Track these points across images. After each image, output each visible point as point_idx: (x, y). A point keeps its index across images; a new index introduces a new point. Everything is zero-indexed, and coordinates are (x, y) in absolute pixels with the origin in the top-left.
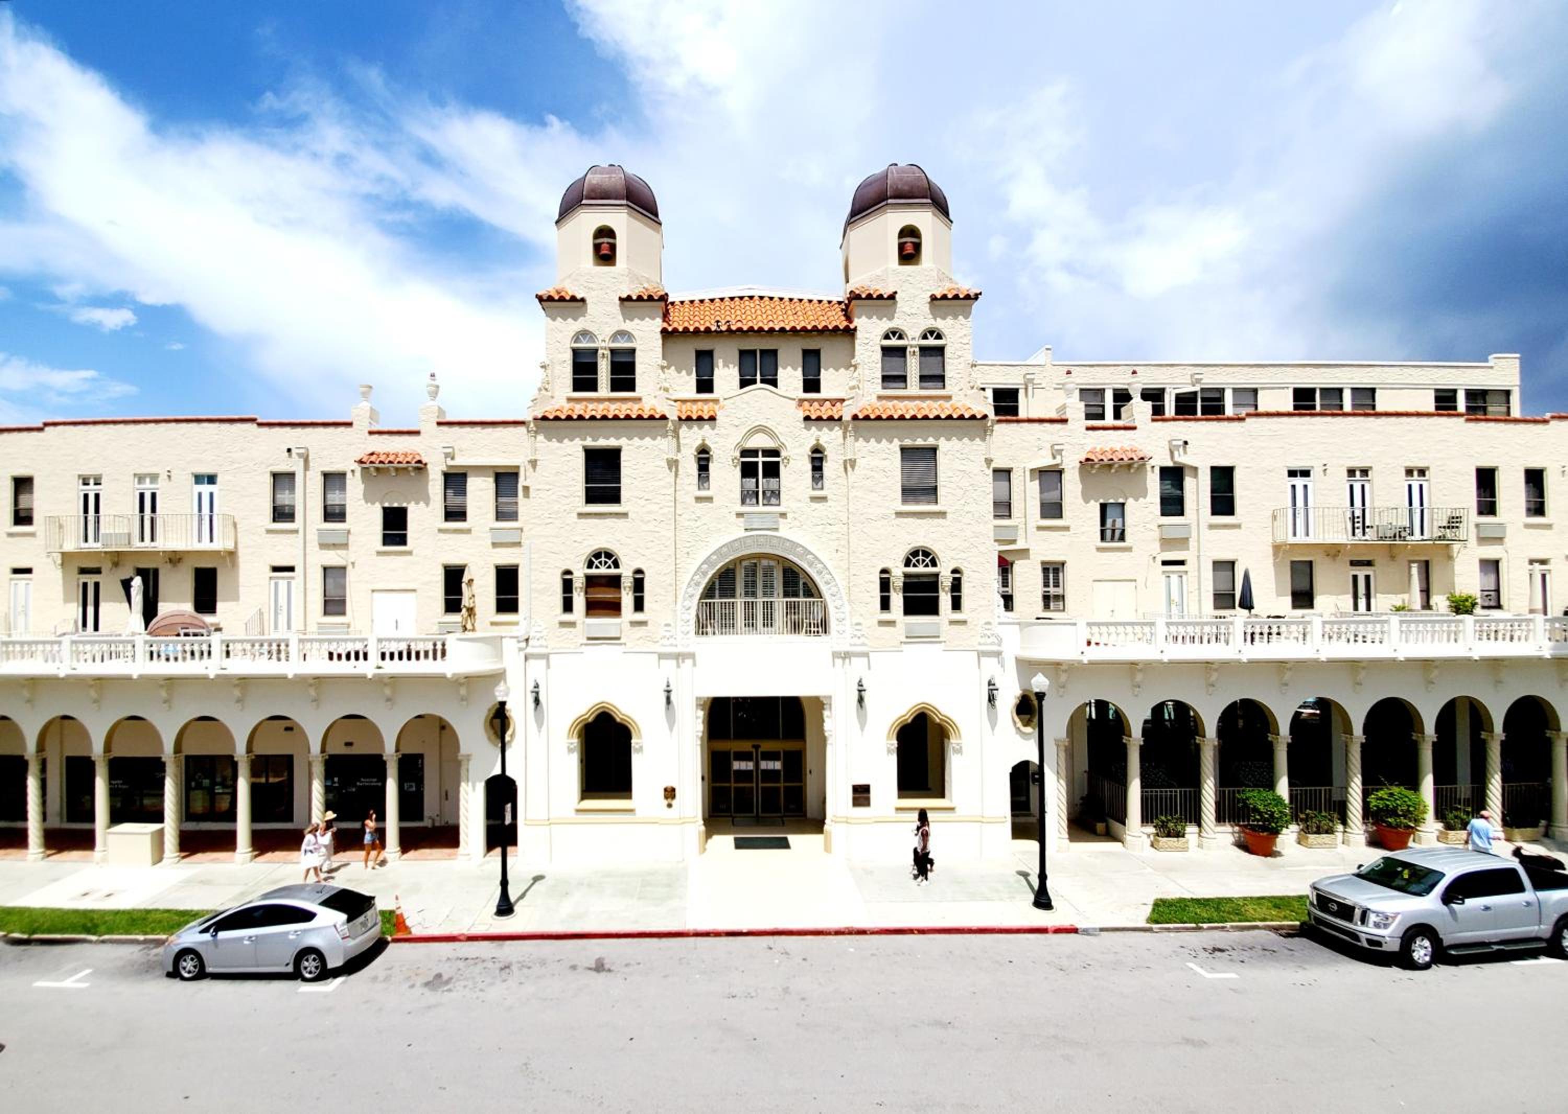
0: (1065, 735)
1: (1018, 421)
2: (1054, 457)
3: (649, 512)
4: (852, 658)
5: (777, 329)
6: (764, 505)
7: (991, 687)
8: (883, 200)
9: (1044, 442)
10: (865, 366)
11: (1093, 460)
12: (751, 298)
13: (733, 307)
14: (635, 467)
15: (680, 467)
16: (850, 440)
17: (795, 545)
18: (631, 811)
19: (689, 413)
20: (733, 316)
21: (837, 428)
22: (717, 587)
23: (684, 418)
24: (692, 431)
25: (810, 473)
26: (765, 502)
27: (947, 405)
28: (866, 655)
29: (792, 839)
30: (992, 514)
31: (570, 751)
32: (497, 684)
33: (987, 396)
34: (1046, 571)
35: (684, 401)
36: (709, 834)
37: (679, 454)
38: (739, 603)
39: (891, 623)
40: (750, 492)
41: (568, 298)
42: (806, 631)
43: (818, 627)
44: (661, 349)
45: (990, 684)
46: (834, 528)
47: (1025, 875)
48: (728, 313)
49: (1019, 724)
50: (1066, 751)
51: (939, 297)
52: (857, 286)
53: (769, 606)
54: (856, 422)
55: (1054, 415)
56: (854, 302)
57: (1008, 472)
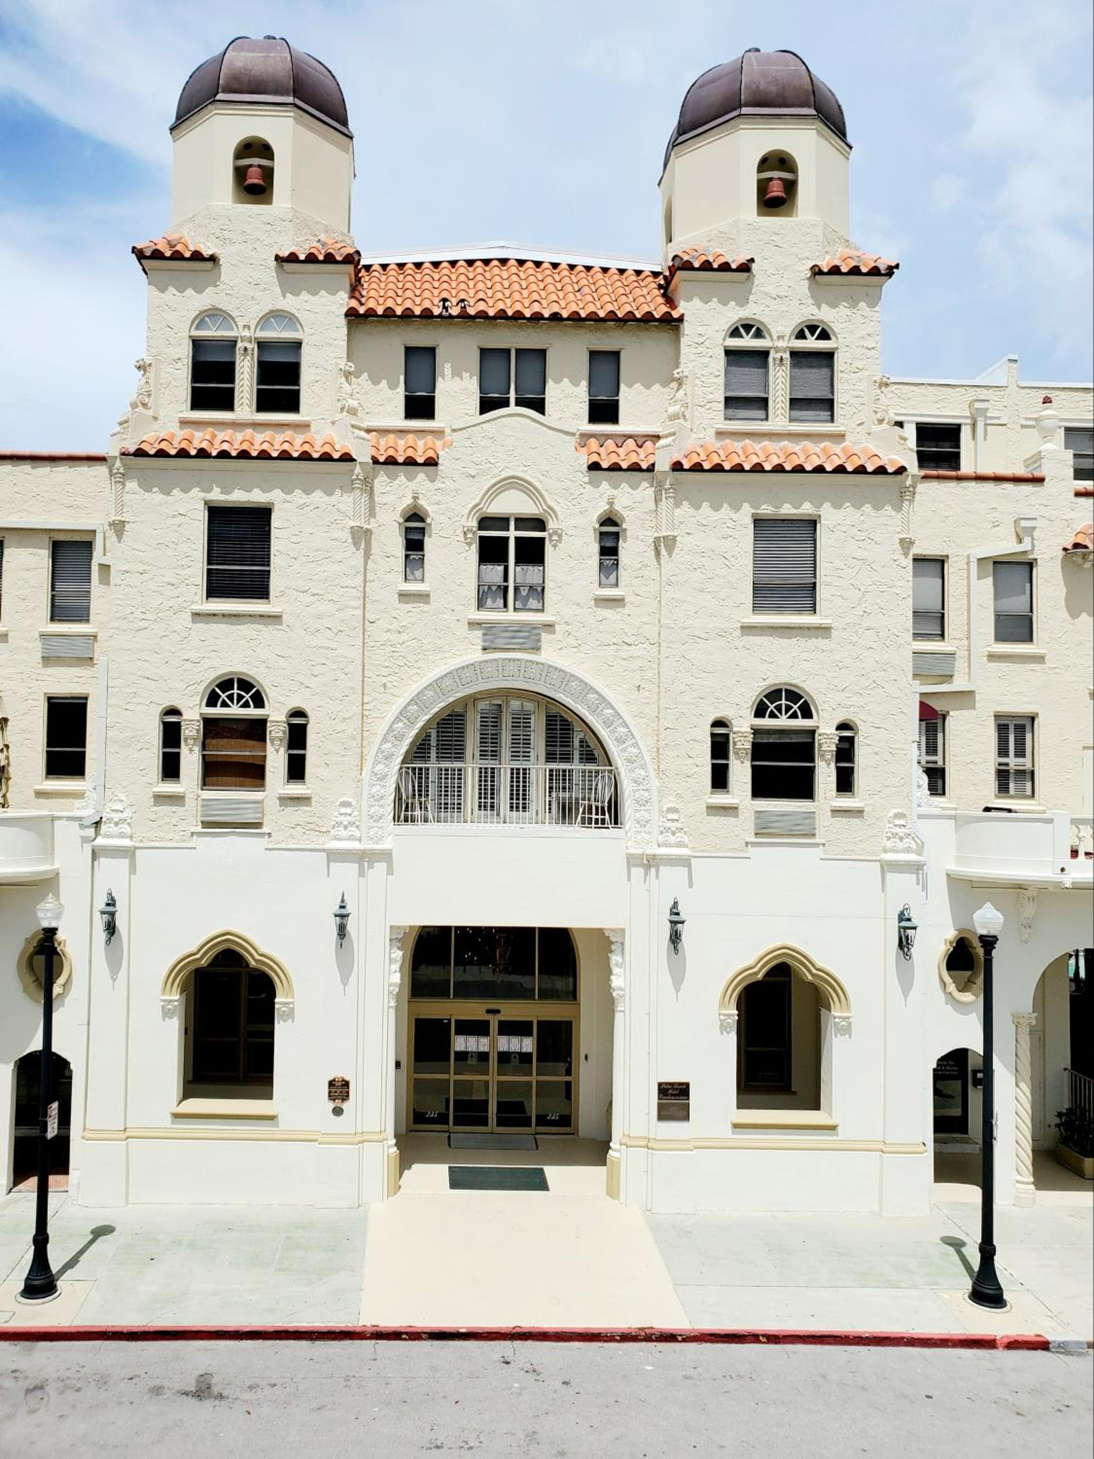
0: (1030, 1009)
1: (959, 479)
2: (1020, 541)
3: (319, 617)
4: (661, 868)
5: (546, 315)
6: (515, 609)
7: (904, 924)
8: (735, 109)
9: (1001, 513)
10: (697, 382)
11: (1086, 547)
12: (504, 261)
13: (471, 276)
14: (295, 539)
15: (373, 542)
16: (666, 504)
17: (566, 677)
18: (272, 1118)
19: (391, 452)
20: (472, 293)
21: (645, 484)
22: (433, 742)
23: (382, 459)
24: (397, 482)
25: (596, 558)
26: (519, 605)
27: (837, 449)
28: (685, 862)
29: (551, 1172)
30: (911, 632)
31: (167, 1013)
32: (43, 898)
33: (905, 435)
34: (1002, 729)
35: (384, 432)
36: (405, 1161)
37: (372, 520)
38: (470, 770)
39: (730, 810)
40: (494, 588)
41: (187, 255)
42: (583, 819)
43: (603, 814)
44: (345, 343)
45: (902, 917)
46: (634, 651)
47: (957, 1245)
48: (462, 286)
49: (952, 988)
50: (1031, 1033)
51: (826, 270)
52: (686, 247)
53: (520, 778)
54: (678, 474)
55: (1021, 471)
56: (679, 274)
57: (940, 562)
